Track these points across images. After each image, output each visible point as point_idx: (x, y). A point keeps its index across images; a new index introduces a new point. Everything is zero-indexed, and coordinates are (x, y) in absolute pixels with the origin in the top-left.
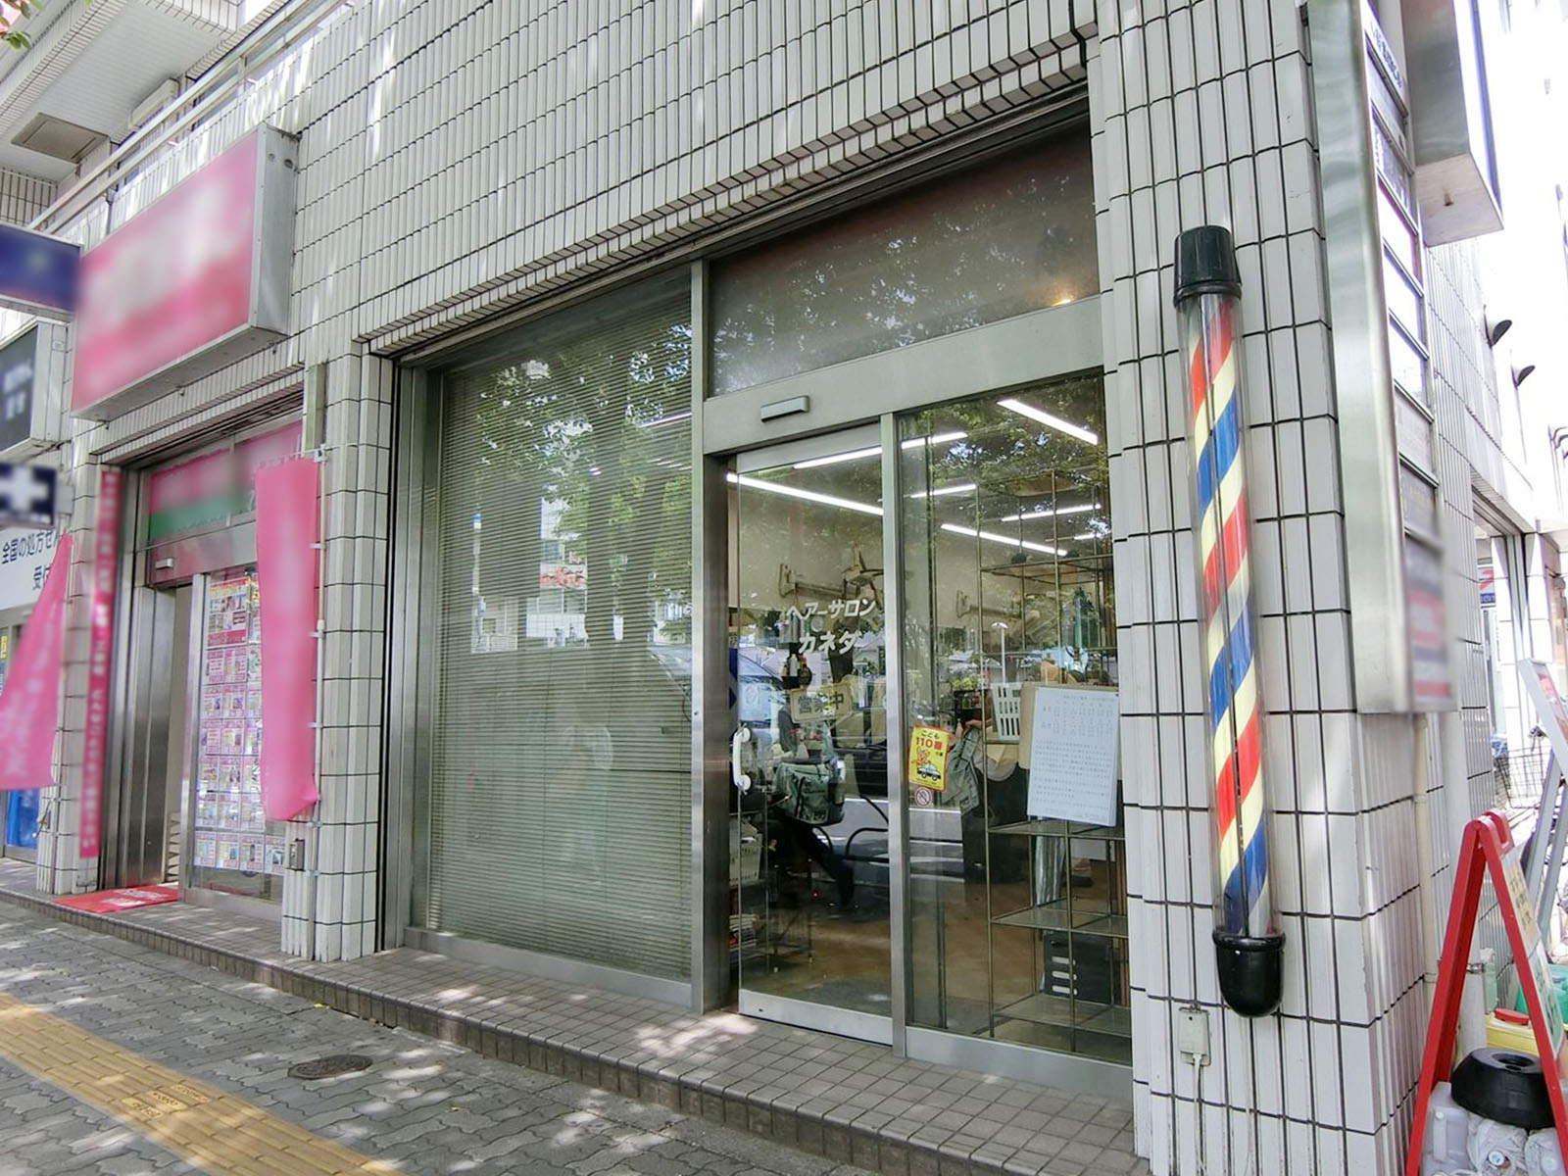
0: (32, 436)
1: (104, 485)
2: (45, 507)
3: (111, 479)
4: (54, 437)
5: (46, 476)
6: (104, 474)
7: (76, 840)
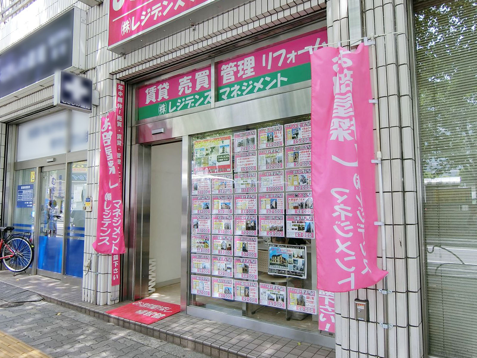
0: (73, 65)
1: (118, 90)
2: (87, 99)
3: (121, 88)
4: (83, 67)
5: (87, 84)
6: (118, 84)
7: (110, 276)
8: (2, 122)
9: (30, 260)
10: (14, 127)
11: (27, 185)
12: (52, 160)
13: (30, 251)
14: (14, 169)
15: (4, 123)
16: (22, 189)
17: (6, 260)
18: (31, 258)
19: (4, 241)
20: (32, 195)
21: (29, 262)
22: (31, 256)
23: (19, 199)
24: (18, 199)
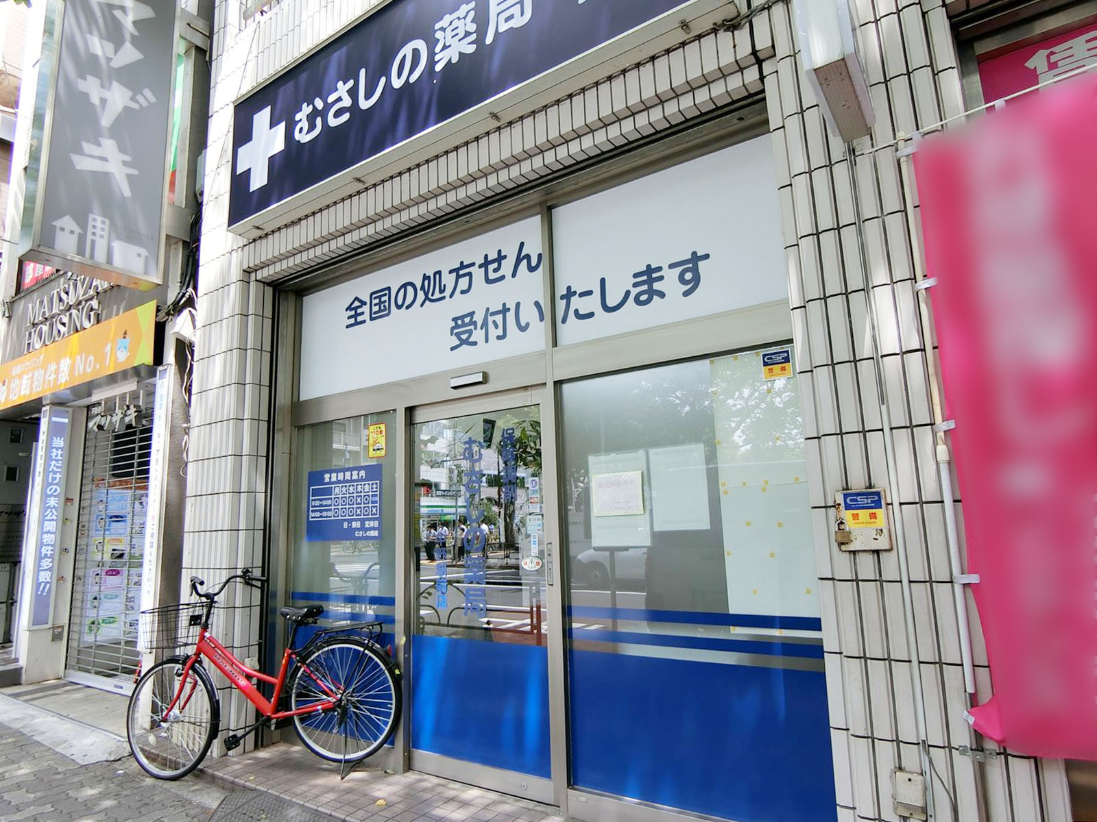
8: (264, 283)
9: (390, 721)
10: (292, 298)
11: (351, 470)
12: (481, 380)
13: (388, 688)
14: (291, 424)
15: (269, 284)
16: (327, 480)
17: (302, 720)
18: (393, 711)
19: (297, 654)
20: (377, 499)
21: (387, 729)
22: (393, 707)
23: (318, 514)
24: (312, 515)
